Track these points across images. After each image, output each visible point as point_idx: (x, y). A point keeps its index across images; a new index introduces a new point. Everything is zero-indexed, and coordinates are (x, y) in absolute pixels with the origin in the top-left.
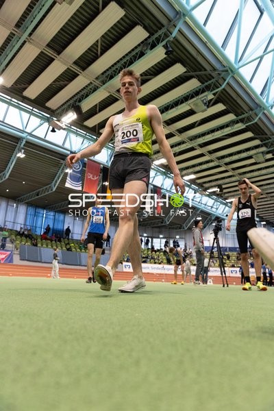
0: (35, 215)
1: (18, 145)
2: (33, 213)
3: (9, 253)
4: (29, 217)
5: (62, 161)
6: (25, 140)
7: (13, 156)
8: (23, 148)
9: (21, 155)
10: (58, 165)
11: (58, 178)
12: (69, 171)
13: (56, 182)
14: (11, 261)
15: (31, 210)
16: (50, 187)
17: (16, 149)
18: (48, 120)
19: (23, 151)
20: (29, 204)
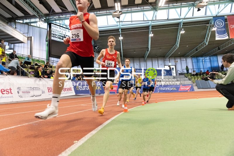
0: (198, 62)
1: (179, 27)
2: (196, 61)
3: (191, 86)
4: (194, 64)
5: (207, 25)
6: (182, 23)
7: (178, 34)
8: (182, 28)
9: (183, 32)
10: (205, 28)
11: (208, 36)
12: (214, 29)
13: (207, 39)
14: (193, 90)
15: (194, 60)
16: (204, 43)
17: (179, 30)
18: (193, 5)
19: (183, 29)
20: (193, 57)
